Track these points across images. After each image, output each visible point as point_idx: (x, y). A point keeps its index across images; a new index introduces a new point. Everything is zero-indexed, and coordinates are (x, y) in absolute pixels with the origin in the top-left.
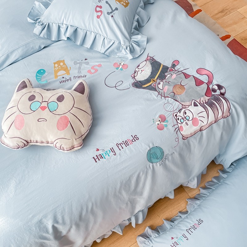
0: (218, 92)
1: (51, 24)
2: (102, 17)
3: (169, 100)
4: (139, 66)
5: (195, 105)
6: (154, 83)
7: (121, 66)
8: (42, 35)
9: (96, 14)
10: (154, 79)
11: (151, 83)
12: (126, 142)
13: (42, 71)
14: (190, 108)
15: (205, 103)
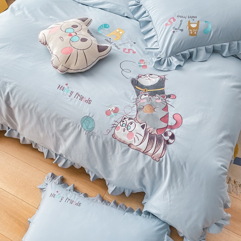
0: (167, 138)
1: (143, 6)
3: (134, 107)
4: (151, 75)
5: (143, 127)
6: (144, 92)
7: (143, 64)
8: (130, 8)
10: (147, 90)
11: (142, 90)
12: (83, 98)
13: (107, 26)
14: (137, 124)
15: (149, 133)
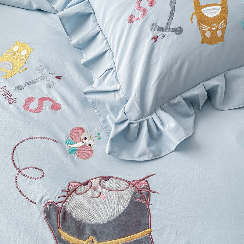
2: (137, 25)
4: (107, 179)
7: (81, 144)
9: (131, 10)
10: (95, 243)
